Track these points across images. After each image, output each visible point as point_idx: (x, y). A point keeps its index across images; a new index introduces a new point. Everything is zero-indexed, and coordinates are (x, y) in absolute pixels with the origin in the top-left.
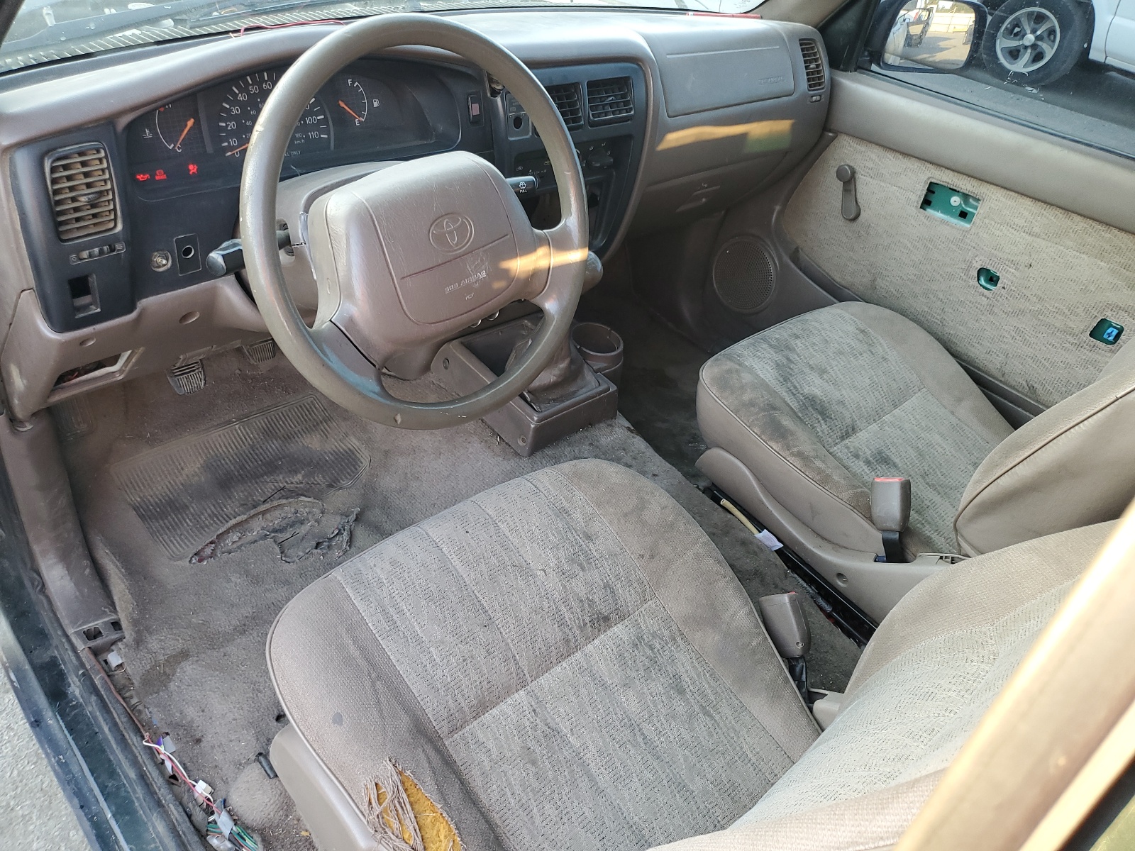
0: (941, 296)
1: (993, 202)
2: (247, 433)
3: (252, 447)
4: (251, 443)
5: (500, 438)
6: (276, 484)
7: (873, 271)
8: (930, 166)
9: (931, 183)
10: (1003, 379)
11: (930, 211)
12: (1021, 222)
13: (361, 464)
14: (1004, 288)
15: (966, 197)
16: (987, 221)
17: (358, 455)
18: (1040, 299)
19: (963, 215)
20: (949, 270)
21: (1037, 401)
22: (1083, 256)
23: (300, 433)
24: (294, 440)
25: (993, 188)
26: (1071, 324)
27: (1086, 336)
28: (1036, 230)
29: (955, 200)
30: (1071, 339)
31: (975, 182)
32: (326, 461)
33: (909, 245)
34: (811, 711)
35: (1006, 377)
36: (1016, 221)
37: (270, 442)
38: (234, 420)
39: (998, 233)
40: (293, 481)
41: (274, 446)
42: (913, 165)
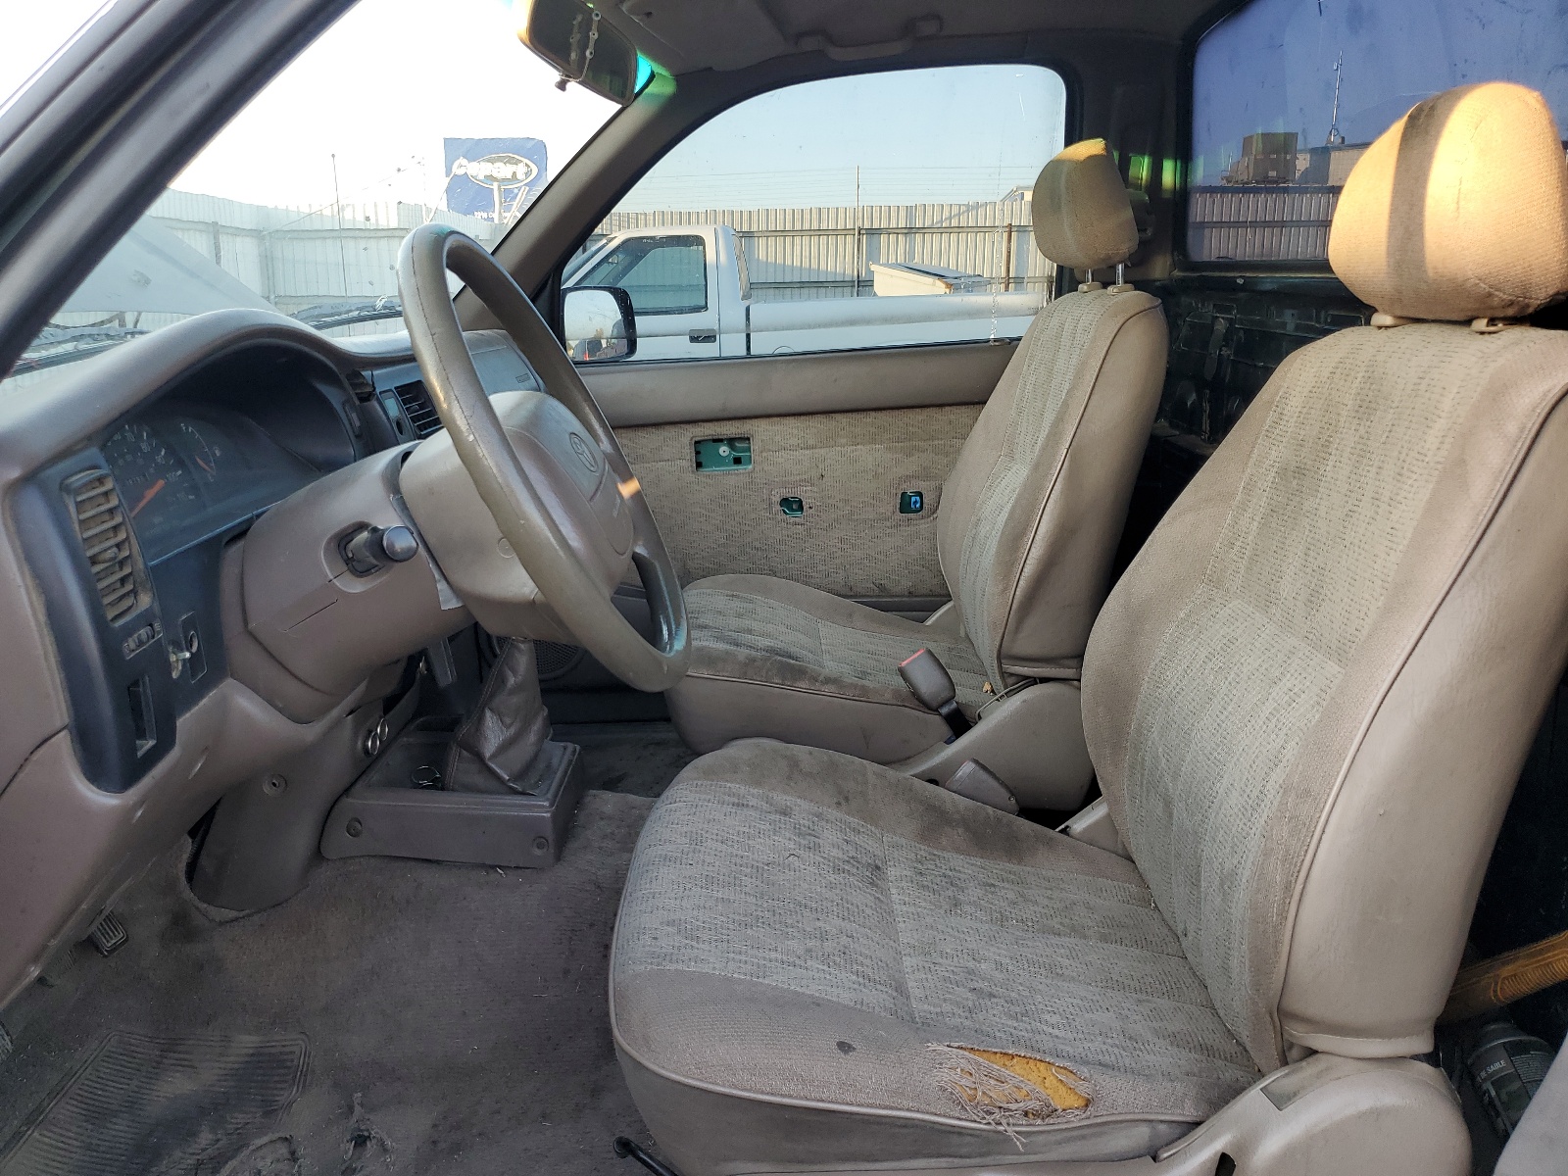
0: (758, 545)
1: (762, 432)
2: (61, 1135)
3: (89, 1147)
4: (79, 1144)
5: (500, 867)
6: (182, 1166)
7: (679, 556)
8: (687, 426)
9: (696, 442)
10: (852, 593)
11: (705, 471)
12: (794, 441)
13: (290, 1057)
14: (810, 508)
15: (731, 442)
16: (764, 454)
17: (273, 1050)
18: (846, 501)
19: (737, 461)
20: (753, 516)
21: (892, 596)
22: (859, 447)
23: (141, 1087)
24: (144, 1102)
25: (755, 422)
26: (882, 510)
27: (900, 516)
28: (811, 442)
29: (724, 450)
30: (889, 524)
31: (737, 424)
32: (224, 1093)
33: (703, 511)
34: (1072, 837)
35: (854, 589)
36: (791, 442)
37: (109, 1125)
38: (24, 1128)
39: (780, 460)
40: (202, 1146)
41: (121, 1129)
42: (670, 432)
